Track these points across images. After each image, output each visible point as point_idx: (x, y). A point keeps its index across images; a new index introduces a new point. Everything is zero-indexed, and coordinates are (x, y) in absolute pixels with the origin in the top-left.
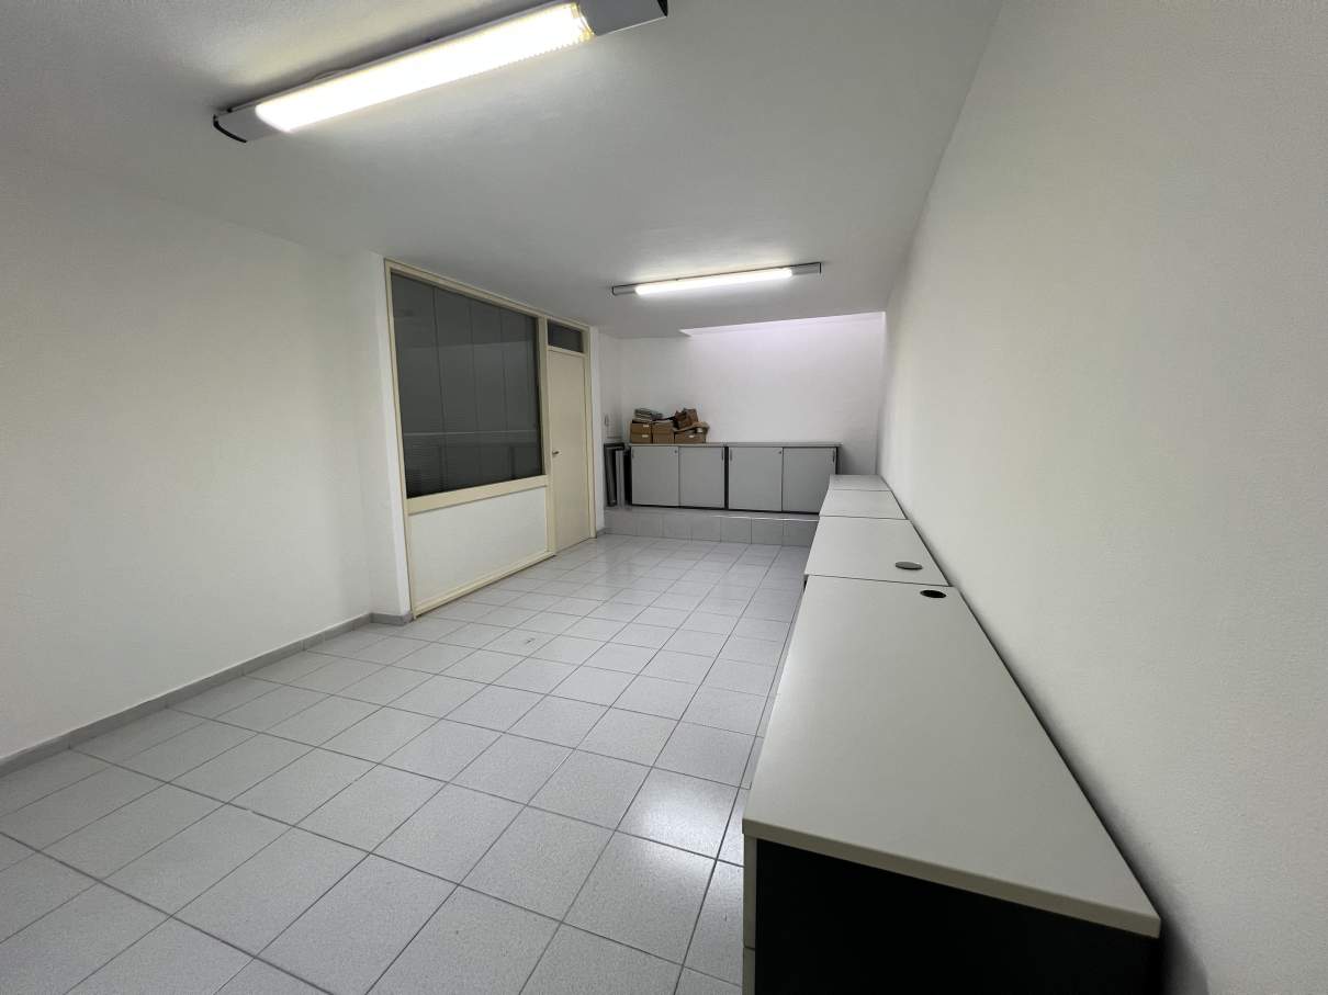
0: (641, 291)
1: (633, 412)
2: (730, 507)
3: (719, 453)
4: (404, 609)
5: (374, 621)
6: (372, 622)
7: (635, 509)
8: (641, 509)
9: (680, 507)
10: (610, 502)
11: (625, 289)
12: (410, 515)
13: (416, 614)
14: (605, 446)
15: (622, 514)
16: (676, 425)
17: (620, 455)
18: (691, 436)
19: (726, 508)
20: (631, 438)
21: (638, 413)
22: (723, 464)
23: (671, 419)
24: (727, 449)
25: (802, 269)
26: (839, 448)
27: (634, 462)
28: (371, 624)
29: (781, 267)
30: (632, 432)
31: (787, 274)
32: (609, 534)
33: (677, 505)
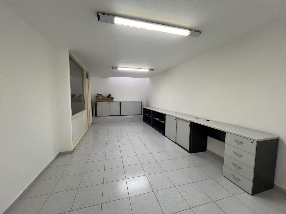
0: (119, 69)
3: (119, 103)
5: (61, 154)
7: (98, 117)
8: (100, 117)
10: (92, 116)
11: (116, 68)
13: (74, 150)
15: (95, 118)
16: (108, 97)
17: (94, 105)
19: (120, 115)
20: (96, 100)
21: (98, 94)
22: (119, 106)
23: (107, 96)
24: (120, 103)
25: (151, 70)
26: (142, 102)
27: (98, 106)
28: (60, 156)
29: (147, 69)
30: (97, 99)
31: (148, 70)
32: (94, 124)
33: (109, 115)
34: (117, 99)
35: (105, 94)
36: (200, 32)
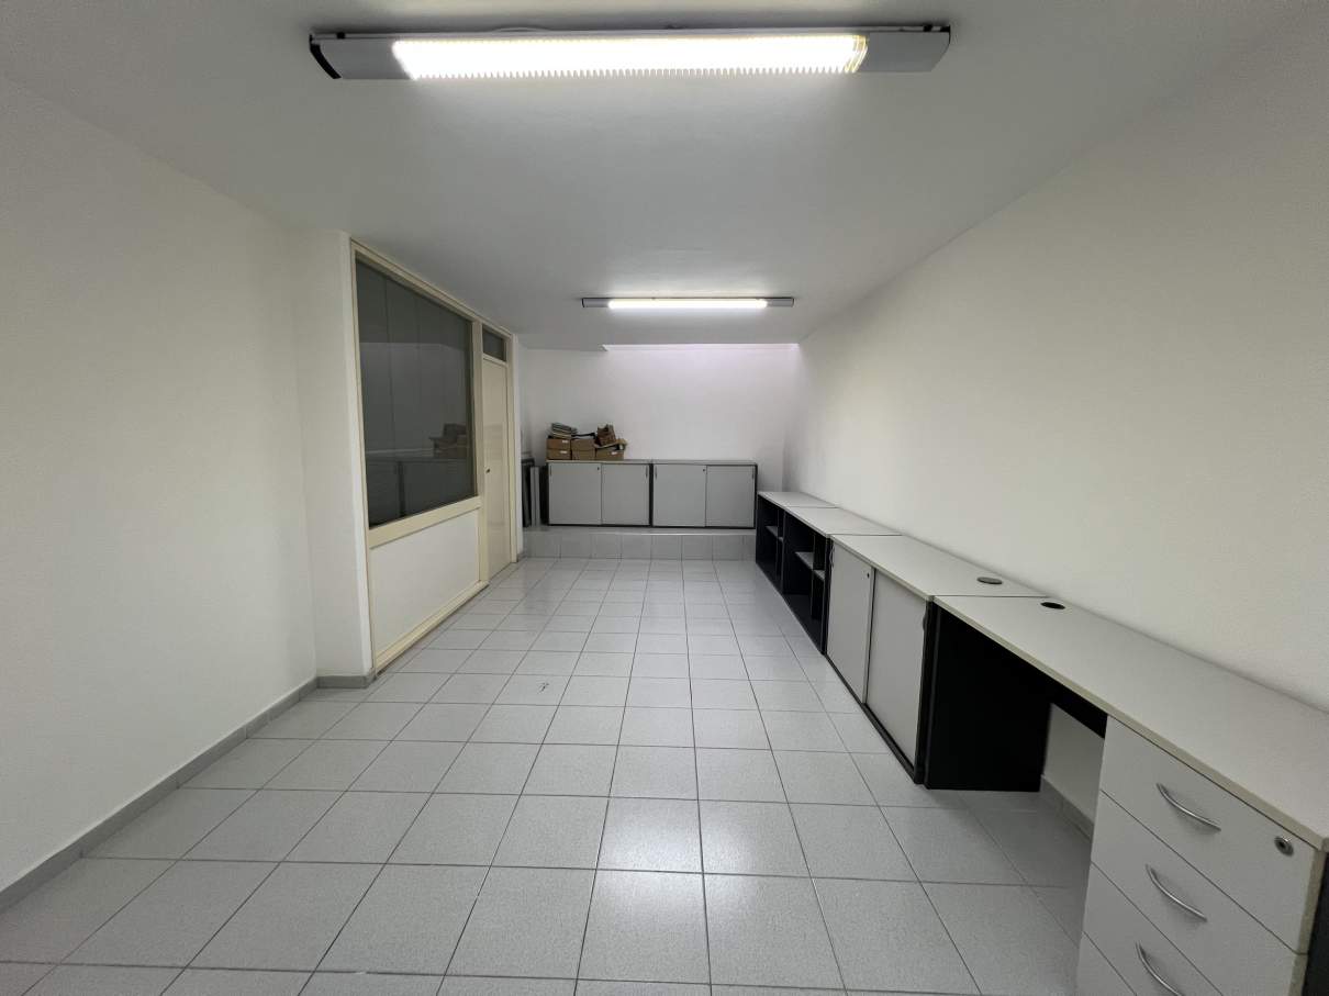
0: (613, 305)
1: (550, 426)
2: (655, 523)
3: (644, 470)
4: (366, 668)
5: (322, 686)
6: (318, 687)
7: (553, 529)
8: (560, 529)
9: (603, 526)
10: (526, 523)
11: (599, 303)
12: (372, 548)
13: (377, 671)
14: (523, 462)
15: (538, 533)
16: (597, 441)
17: (535, 473)
18: (613, 453)
19: (650, 525)
20: (548, 454)
21: (555, 427)
22: (647, 481)
23: (592, 434)
24: (651, 466)
25: (776, 302)
26: (756, 466)
27: (552, 479)
28: (318, 691)
29: (758, 298)
30: (548, 448)
31: (763, 304)
32: (530, 557)
33: (599, 523)
34: (639, 448)
35: (585, 423)
36: (946, 29)
